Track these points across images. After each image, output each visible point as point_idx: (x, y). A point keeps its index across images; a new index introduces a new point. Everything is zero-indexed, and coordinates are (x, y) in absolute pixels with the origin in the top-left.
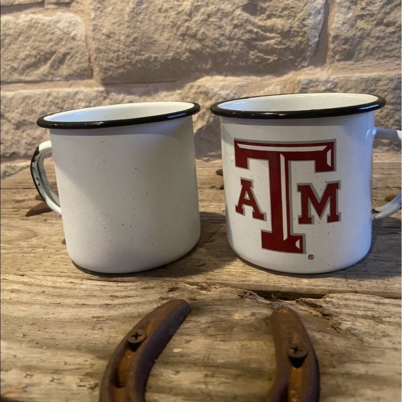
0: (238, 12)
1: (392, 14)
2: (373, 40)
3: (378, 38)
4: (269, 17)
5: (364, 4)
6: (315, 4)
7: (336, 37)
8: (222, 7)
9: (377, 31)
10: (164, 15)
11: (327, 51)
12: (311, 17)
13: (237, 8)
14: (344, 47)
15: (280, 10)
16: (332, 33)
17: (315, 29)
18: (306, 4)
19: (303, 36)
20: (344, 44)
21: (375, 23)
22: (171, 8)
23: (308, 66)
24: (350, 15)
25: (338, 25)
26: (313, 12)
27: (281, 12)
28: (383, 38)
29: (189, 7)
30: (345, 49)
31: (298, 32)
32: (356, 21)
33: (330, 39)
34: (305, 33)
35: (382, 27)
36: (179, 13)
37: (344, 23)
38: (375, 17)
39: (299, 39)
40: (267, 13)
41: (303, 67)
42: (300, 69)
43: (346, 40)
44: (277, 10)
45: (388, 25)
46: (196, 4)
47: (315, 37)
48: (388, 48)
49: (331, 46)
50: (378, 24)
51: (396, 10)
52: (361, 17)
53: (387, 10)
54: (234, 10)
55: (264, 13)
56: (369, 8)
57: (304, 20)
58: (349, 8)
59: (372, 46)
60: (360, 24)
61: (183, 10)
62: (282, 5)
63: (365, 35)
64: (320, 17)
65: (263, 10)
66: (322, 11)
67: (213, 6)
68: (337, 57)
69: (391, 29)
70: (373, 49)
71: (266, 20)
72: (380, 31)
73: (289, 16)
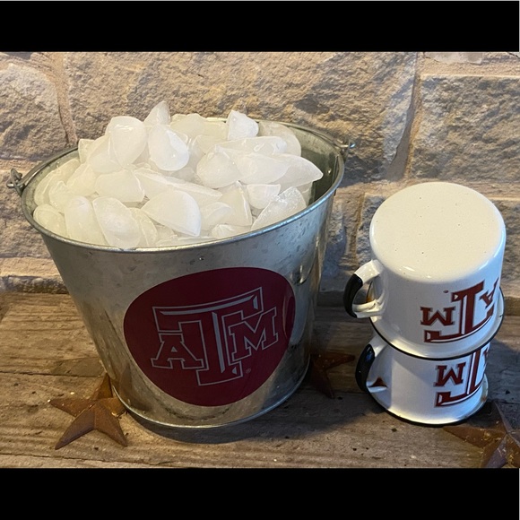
0: (290, 109)
1: (495, 129)
2: (466, 157)
3: (473, 156)
4: (332, 118)
5: (459, 114)
6: (395, 110)
7: (419, 151)
8: (267, 100)
9: (473, 148)
10: (183, 100)
11: (406, 163)
12: (389, 126)
13: (288, 103)
14: (429, 163)
15: (348, 112)
16: (416, 146)
17: (394, 140)
18: (384, 109)
19: (376, 147)
20: (429, 160)
21: (471, 137)
22: (193, 93)
23: (380, 180)
24: (441, 124)
25: (423, 138)
26: (392, 120)
27: (350, 115)
28: (480, 156)
29: (220, 96)
30: (430, 166)
31: (370, 142)
32: (447, 132)
33: (412, 151)
34: (380, 144)
35: (480, 143)
36: (205, 102)
37: (432, 135)
38: (472, 131)
39: (372, 149)
40: (331, 112)
41: (374, 180)
42: (370, 182)
43: (433, 156)
44: (343, 111)
45: (487, 141)
46: (229, 93)
47: (393, 149)
48: (485, 168)
49: (413, 160)
50: (475, 139)
51: (500, 124)
52: (455, 129)
53: (489, 124)
54: (285, 105)
55: (325, 112)
56: (466, 119)
57: (379, 129)
58: (440, 115)
59: (464, 165)
60: (453, 137)
61: (211, 100)
62: (351, 106)
63: (457, 151)
64: (401, 127)
65: (325, 109)
66: (405, 119)
67: (255, 98)
68: (419, 173)
69: (491, 146)
70: (466, 168)
71: (328, 121)
72: (477, 148)
73: (360, 121)
